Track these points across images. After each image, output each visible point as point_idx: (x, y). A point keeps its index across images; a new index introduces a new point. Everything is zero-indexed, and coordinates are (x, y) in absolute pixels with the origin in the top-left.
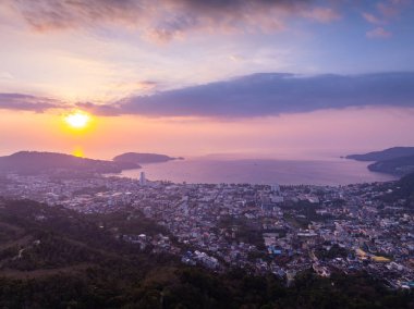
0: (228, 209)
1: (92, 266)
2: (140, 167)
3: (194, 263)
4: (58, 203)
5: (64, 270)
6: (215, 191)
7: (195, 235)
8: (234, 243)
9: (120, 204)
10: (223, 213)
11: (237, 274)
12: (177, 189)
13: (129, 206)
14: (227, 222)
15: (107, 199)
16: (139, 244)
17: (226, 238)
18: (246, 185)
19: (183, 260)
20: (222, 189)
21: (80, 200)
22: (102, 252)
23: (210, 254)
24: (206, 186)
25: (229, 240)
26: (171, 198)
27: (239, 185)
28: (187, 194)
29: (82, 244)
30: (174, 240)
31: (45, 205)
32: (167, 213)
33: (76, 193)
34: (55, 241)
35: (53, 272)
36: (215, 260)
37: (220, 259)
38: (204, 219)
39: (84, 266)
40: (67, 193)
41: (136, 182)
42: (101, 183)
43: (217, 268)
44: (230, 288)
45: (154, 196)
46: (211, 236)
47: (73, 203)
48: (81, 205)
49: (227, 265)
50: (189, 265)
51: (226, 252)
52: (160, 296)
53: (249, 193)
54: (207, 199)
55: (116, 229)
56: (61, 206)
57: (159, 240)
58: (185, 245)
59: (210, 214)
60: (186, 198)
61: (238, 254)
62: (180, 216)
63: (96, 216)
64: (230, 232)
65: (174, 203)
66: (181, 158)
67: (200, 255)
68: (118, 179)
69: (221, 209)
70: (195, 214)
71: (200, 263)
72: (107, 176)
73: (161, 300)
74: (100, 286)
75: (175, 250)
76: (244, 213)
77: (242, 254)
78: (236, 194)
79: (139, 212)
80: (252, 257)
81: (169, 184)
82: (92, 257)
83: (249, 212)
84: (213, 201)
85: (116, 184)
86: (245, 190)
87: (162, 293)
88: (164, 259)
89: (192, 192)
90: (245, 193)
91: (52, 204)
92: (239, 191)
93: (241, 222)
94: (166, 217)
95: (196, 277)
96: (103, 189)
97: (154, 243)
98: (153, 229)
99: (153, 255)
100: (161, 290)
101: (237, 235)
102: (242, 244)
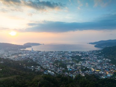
0: (57, 58)
1: (18, 76)
2: (31, 47)
3: (47, 74)
4: (7, 58)
5: (10, 78)
6: (53, 53)
7: (48, 66)
8: (59, 68)
9: (26, 57)
10: (55, 59)
11: (59, 76)
12: (42, 53)
13: (28, 58)
14: (57, 62)
15: (22, 56)
16: (31, 69)
17: (56, 67)
18: (62, 52)
19: (44, 73)
20: (55, 53)
21: (14, 57)
22: (21, 72)
23: (52, 71)
24: (51, 52)
26: (41, 56)
28: (45, 54)
29: (15, 70)
30: (42, 68)
31: (3, 59)
32: (39, 60)
33: (13, 55)
34: (6, 69)
35: (6, 78)
36: (53, 73)
37: (55, 72)
38: (50, 61)
39: (15, 76)
40: (10, 55)
41: (30, 51)
42: (20, 52)
43: (54, 75)
44: (58, 80)
45: (36, 55)
46: (52, 66)
47: (12, 58)
48: (14, 58)
49: (57, 74)
50: (46, 74)
51: (56, 70)
52: (38, 84)
53: (63, 54)
54: (51, 56)
55: (25, 65)
56: (8, 59)
57: (37, 68)
58: (45, 69)
59: (52, 60)
60: (45, 55)
61: (60, 71)
62: (43, 61)
63: (19, 61)
64: (58, 65)
65: (41, 57)
66: (43, 44)
67: (49, 71)
68: (25, 50)
69: (55, 58)
70: (48, 60)
71: (49, 74)
72: (22, 49)
73: (38, 85)
74: (20, 82)
75: (42, 70)
76: (61, 59)
77: (61, 71)
79: (32, 60)
80: (64, 71)
81: (40, 52)
82: (18, 73)
83: (63, 59)
84: (52, 56)
85: (24, 52)
86: (62, 53)
87: (38, 83)
88: (39, 73)
89: (47, 54)
90: (61, 54)
91: (5, 58)
92: (60, 53)
93: (61, 62)
94: (39, 61)
95: (48, 78)
96: (21, 53)
97: (36, 69)
98: (35, 64)
99: (36, 72)
100: (38, 82)
101: (60, 65)
102: (61, 68)
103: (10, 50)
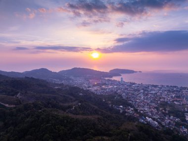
0: (164, 98)
1: (100, 117)
2: (120, 75)
3: (146, 123)
4: (87, 89)
5: (90, 117)
6: (157, 89)
7: (146, 109)
8: (168, 116)
9: (112, 91)
10: (161, 100)
11: (168, 132)
12: (138, 87)
13: (116, 93)
14: (164, 104)
15: (107, 89)
16: (119, 110)
17: (163, 113)
18: (175, 87)
19: (140, 120)
20: (161, 88)
21: (95, 88)
22: (104, 111)
23: (154, 119)
24: (153, 86)
25: (165, 114)
26: (135, 90)
27: (171, 86)
28: (143, 89)
29: (96, 107)
30: (136, 110)
31: (82, 89)
32: (133, 97)
33: (94, 86)
34: (86, 104)
35: (85, 117)
36: (156, 123)
37: (159, 123)
38: (151, 102)
39: (97, 116)
40: (91, 85)
41: (119, 82)
42: (104, 82)
43: (158, 127)
44: (164, 138)
45: (127, 89)
46: (155, 111)
47: (93, 89)
48: (96, 90)
49: (163, 126)
50: (143, 123)
51: (163, 120)
52: (128, 135)
53: (177, 91)
54: (153, 92)
55: (110, 102)
57: (129, 109)
58: (141, 114)
59: (154, 100)
60: (142, 91)
61: (170, 122)
62: (139, 100)
63: (101, 95)
64: (165, 110)
65: (136, 93)
66: (140, 72)
67: (149, 119)
68: (111, 80)
69: (160, 98)
70: (147, 99)
71: (148, 123)
72: (107, 79)
73: (129, 137)
74: (102, 126)
75: (136, 115)
76: (173, 101)
77: (172, 122)
78: (169, 91)
79: (120, 96)
80: (177, 124)
81: (134, 84)
82: (100, 113)
83: (176, 101)
84: (156, 94)
85: (110, 82)
86: (175, 89)
87: (129, 134)
88: (131, 119)
89: (146, 88)
90: (174, 91)
91: (85, 89)
92: (171, 90)
93: (172, 106)
94: (132, 99)
95: (146, 129)
96: (105, 84)
97: (126, 110)
98: (126, 104)
99: (126, 116)
101: (169, 111)
102: (172, 117)
103: (91, 79)
